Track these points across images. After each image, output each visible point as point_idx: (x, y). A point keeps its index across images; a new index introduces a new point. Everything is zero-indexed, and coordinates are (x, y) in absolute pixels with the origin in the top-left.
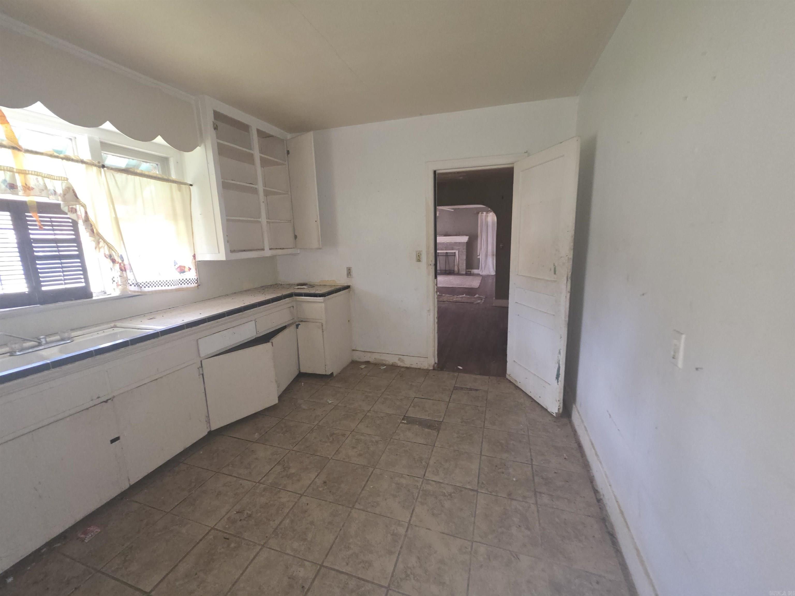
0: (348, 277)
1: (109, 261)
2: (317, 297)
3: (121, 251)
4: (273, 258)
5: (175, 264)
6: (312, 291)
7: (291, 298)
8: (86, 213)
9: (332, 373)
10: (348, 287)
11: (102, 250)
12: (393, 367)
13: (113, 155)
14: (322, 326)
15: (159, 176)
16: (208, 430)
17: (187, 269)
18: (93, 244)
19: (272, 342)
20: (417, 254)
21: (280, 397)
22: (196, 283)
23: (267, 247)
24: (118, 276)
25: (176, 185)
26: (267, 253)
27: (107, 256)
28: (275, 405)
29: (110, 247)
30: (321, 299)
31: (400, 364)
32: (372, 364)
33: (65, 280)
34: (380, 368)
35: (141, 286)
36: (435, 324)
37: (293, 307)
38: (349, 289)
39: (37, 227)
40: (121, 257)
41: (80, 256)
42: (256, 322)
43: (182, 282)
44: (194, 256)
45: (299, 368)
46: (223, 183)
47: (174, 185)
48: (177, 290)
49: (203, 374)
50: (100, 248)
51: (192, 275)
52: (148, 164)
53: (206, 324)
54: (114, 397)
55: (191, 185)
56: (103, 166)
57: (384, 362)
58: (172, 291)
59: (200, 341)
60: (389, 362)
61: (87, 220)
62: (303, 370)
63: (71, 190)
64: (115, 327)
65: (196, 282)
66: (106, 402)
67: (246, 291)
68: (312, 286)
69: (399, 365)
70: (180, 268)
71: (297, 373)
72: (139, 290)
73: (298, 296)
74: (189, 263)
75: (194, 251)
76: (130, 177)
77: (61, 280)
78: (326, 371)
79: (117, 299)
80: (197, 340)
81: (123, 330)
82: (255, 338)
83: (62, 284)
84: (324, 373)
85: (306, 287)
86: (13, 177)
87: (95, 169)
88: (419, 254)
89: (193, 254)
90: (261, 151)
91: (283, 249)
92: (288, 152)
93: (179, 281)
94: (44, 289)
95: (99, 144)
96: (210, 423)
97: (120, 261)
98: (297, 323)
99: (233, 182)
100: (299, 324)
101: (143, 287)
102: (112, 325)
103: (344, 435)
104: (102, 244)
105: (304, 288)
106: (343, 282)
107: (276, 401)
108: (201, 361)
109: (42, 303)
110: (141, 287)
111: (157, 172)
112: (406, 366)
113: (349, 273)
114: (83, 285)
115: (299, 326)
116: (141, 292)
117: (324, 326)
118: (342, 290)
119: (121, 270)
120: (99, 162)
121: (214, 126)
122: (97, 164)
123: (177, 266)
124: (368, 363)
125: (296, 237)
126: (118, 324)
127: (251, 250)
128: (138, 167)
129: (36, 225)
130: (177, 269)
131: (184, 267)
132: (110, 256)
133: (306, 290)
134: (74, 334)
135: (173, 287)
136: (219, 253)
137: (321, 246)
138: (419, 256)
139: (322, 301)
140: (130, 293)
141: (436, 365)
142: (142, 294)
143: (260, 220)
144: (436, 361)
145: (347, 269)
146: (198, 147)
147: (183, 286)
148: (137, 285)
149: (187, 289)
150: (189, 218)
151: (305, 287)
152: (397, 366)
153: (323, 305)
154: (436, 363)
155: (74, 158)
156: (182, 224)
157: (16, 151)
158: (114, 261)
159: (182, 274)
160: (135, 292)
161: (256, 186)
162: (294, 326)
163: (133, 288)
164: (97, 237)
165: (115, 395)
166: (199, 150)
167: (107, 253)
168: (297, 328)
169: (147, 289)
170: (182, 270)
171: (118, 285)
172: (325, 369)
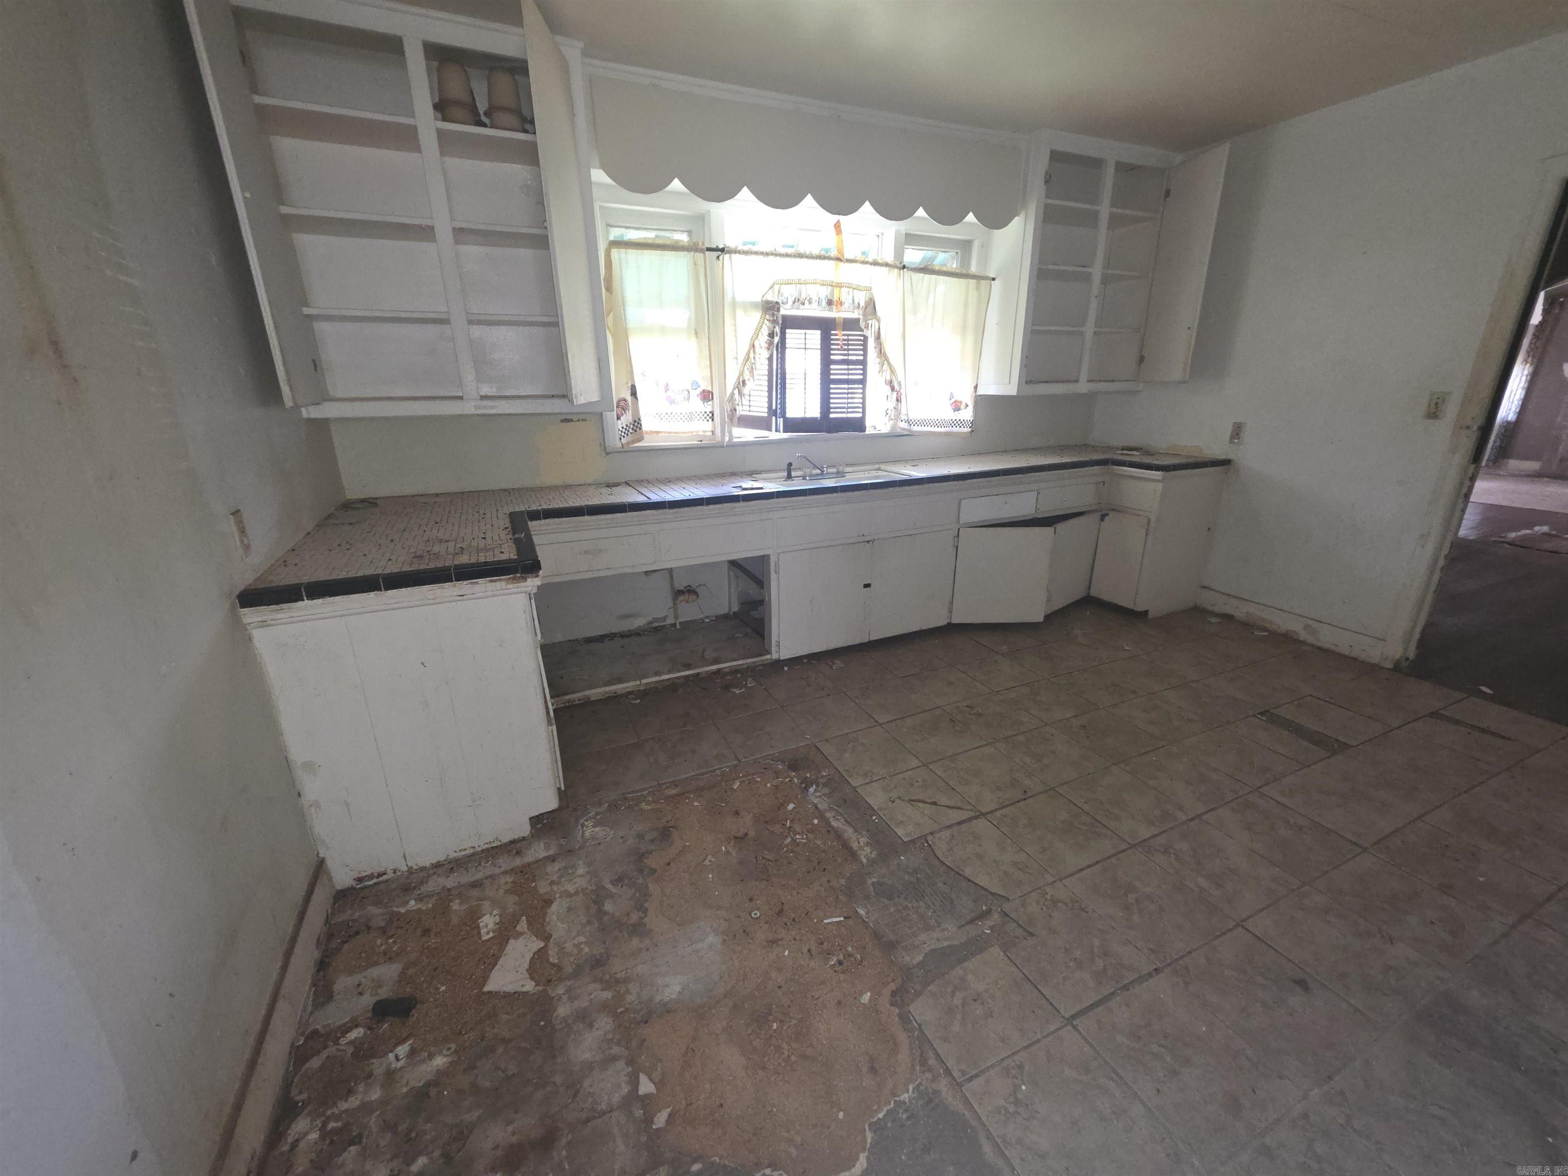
0: (1231, 442)
1: (888, 388)
2: (1152, 470)
3: (901, 378)
4: (1091, 397)
5: (952, 396)
6: (1147, 460)
7: (1103, 467)
8: (879, 328)
9: (1146, 612)
10: (1226, 463)
11: (884, 374)
12: (1286, 639)
13: (913, 249)
14: (1149, 524)
15: (958, 271)
16: (949, 621)
17: (963, 406)
18: (878, 367)
19: (1055, 528)
20: (1431, 400)
21: (1047, 617)
22: (970, 427)
23: (1084, 377)
24: (892, 408)
25: (975, 280)
26: (1083, 387)
27: (887, 382)
28: (1039, 623)
29: (893, 372)
30: (1158, 474)
31: (1304, 636)
32: (1237, 621)
33: (848, 408)
34: (1253, 633)
35: (911, 423)
36: (1432, 573)
37: (1104, 483)
38: (1226, 467)
39: (839, 347)
40: (899, 384)
41: (863, 382)
42: (1038, 494)
43: (954, 423)
44: (976, 388)
45: (1089, 588)
46: (1040, 270)
47: (973, 282)
48: (947, 434)
49: (957, 547)
50: (883, 372)
51: (967, 414)
52: (947, 254)
53: (974, 480)
54: (874, 540)
55: (994, 279)
56: (904, 267)
57: (1267, 625)
58: (940, 434)
59: (963, 501)
60: (1279, 628)
61: (878, 337)
62: (1094, 592)
63: (872, 302)
64: (879, 469)
65: (971, 425)
66: (868, 542)
67: (1032, 449)
68: (1149, 453)
69: (1302, 639)
70: (956, 405)
71: (1084, 594)
72: (909, 428)
73: (1117, 465)
74: (967, 398)
75: (977, 381)
76: (927, 277)
77: (844, 408)
78: (1135, 604)
79: (886, 437)
80: (961, 500)
81: (887, 473)
82: (1031, 518)
83: (844, 413)
84: (1131, 607)
85: (1138, 454)
86: (832, 293)
87: (896, 271)
88: (1437, 400)
89: (975, 385)
90: (1113, 204)
91: (1113, 381)
92: (1168, 193)
93: (951, 422)
94: (832, 416)
95: (904, 236)
96: (951, 612)
97: (898, 390)
98: (1104, 512)
99: (1056, 267)
100: (1108, 515)
101: (912, 425)
102: (877, 466)
103: (1134, 692)
104: (886, 366)
105: (1133, 455)
106: (1217, 451)
107: (1040, 619)
108: (959, 529)
109: (829, 432)
110: (911, 425)
111: (954, 266)
112: (1320, 645)
113: (1237, 435)
114: (860, 415)
115: (1107, 517)
116: (909, 431)
117: (1153, 524)
118: (1210, 467)
119: (897, 400)
120: (901, 263)
121: (1045, 177)
122: (899, 265)
123: (953, 400)
124: (1228, 617)
125: (1142, 359)
126: (882, 467)
127: (1057, 382)
128: (933, 259)
129: (838, 345)
130: (952, 404)
131: (961, 402)
132: (891, 382)
133: (1136, 457)
134: (847, 469)
135: (943, 430)
136: (1010, 383)
137: (1187, 377)
138: (1437, 403)
139: (1160, 478)
140: (899, 430)
141: (1406, 664)
142: (911, 434)
143: (1084, 329)
144: (1412, 655)
145: (1233, 426)
146: (1016, 217)
147: (955, 429)
148: (908, 421)
149: (958, 434)
150: (981, 331)
151: (1135, 453)
152: (1296, 640)
153: (1160, 486)
154: (1407, 659)
155: (880, 261)
156: (970, 338)
157: (838, 262)
158: (893, 389)
159: (956, 412)
160: (904, 429)
161: (1090, 270)
162: (1098, 515)
163: (903, 425)
164: (884, 359)
165: (875, 538)
166: (1016, 223)
167: (888, 378)
168: (1102, 520)
169: (915, 428)
170: (957, 407)
171: (890, 419)
172: (1135, 600)
